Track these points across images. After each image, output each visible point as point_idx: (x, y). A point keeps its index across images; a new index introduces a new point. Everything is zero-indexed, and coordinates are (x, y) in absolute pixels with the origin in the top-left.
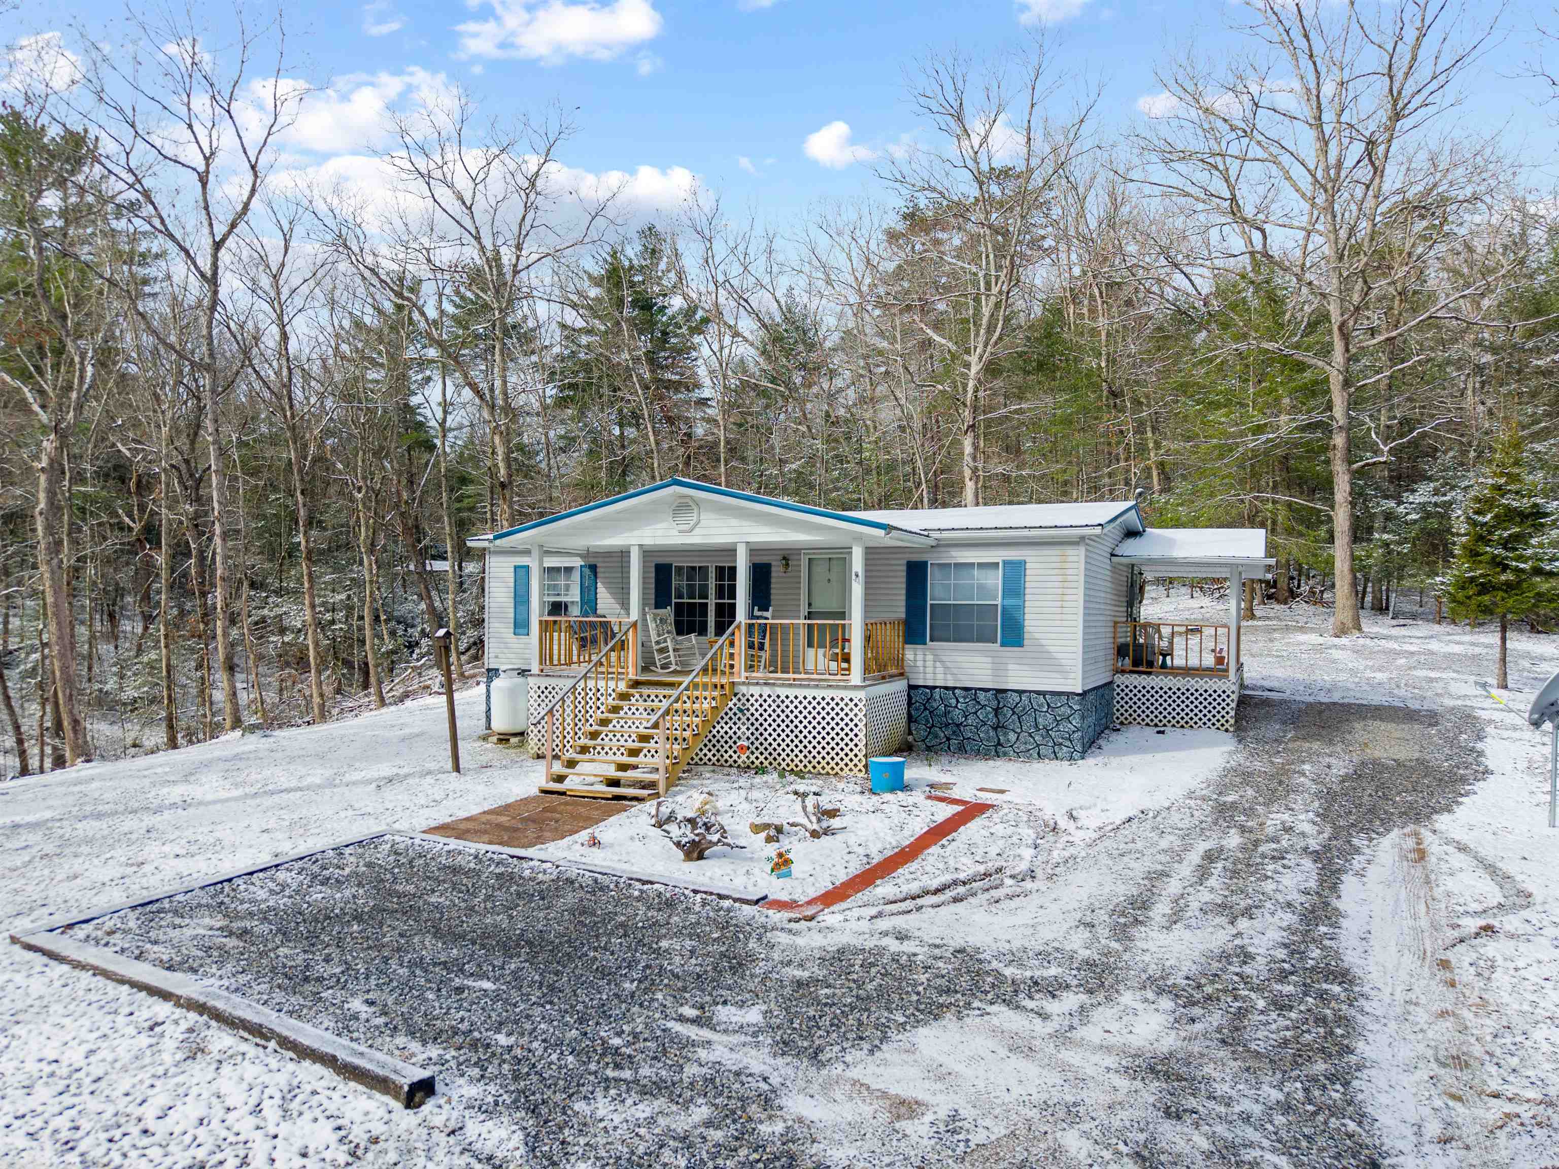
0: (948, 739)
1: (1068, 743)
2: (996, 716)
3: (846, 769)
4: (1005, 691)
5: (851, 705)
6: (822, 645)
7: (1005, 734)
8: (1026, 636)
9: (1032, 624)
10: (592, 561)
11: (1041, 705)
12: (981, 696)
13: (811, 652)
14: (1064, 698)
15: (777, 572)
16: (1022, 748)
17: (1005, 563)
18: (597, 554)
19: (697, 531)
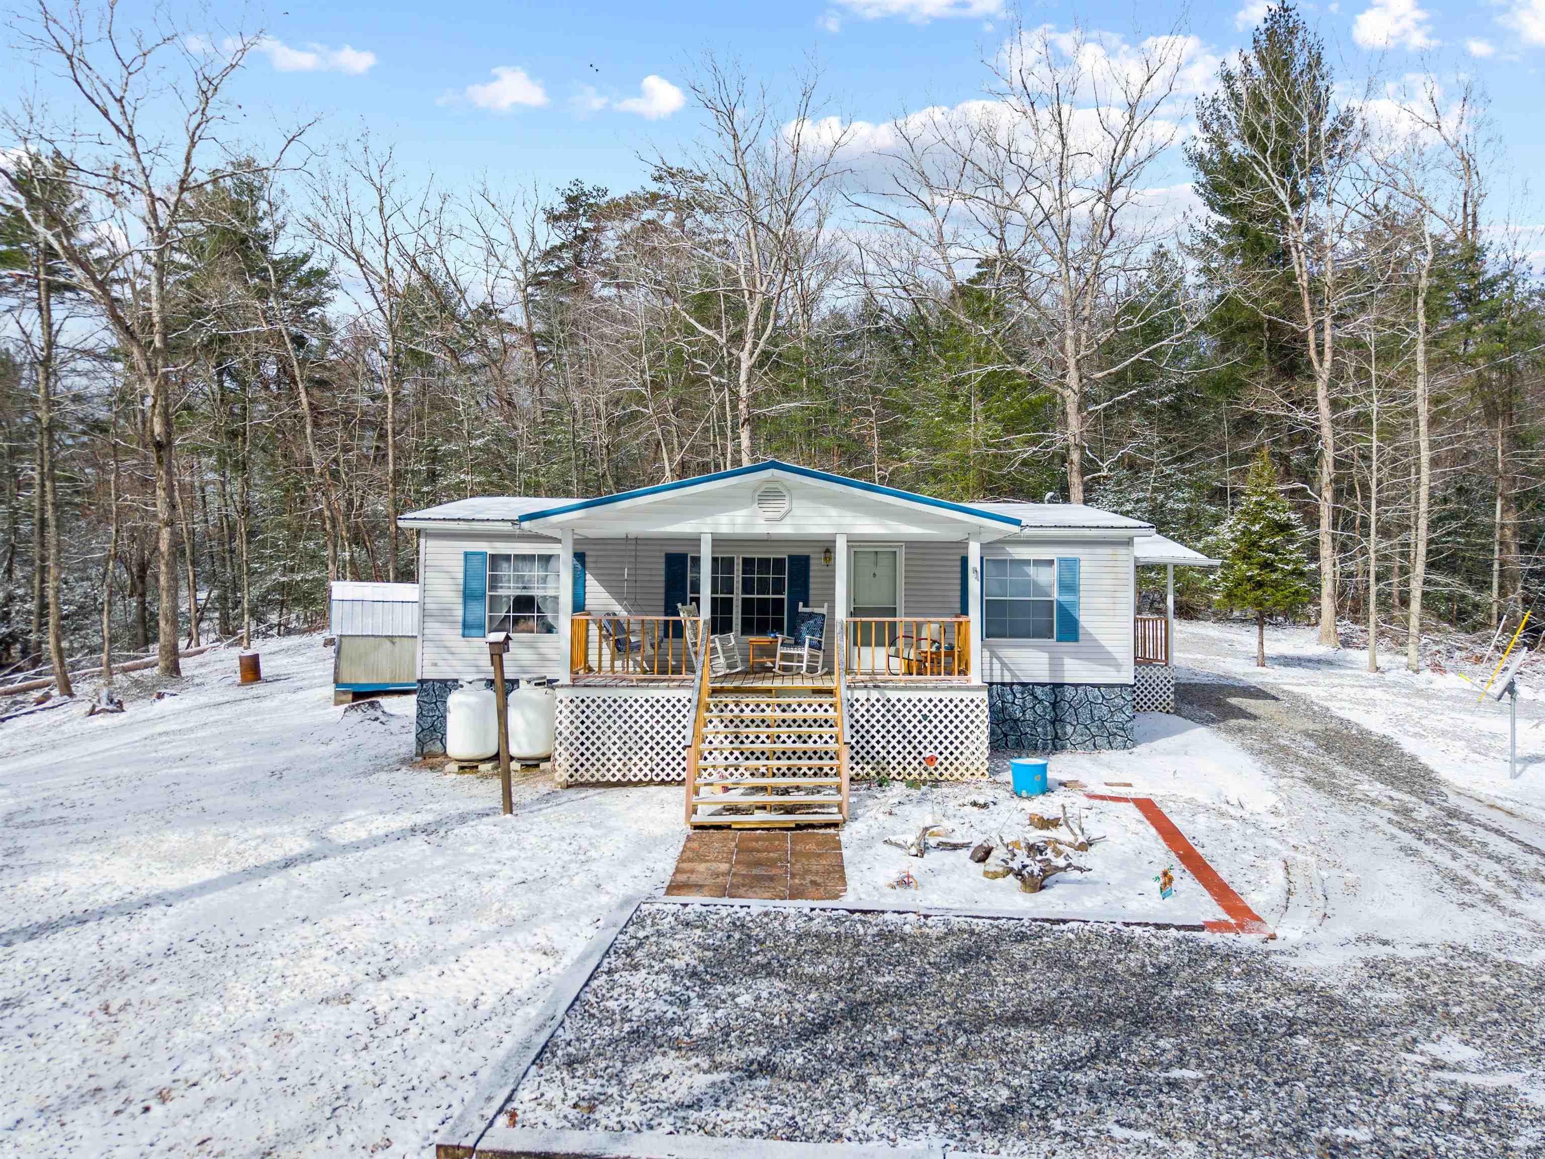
0: (1006, 735)
1: (1122, 733)
2: (1054, 709)
3: (967, 774)
4: (1062, 685)
5: (972, 706)
6: (881, 643)
7: (1063, 727)
8: (1081, 631)
9: (1085, 620)
10: (581, 549)
11: (1096, 698)
12: (1038, 691)
13: (865, 651)
14: (1117, 690)
15: (815, 566)
16: (1079, 739)
17: (1060, 560)
18: (587, 540)
19: (787, 520)
